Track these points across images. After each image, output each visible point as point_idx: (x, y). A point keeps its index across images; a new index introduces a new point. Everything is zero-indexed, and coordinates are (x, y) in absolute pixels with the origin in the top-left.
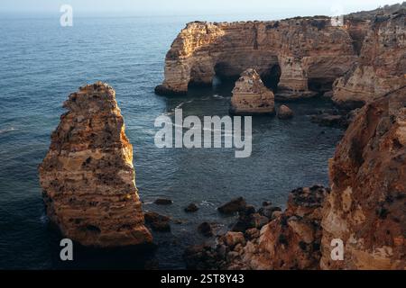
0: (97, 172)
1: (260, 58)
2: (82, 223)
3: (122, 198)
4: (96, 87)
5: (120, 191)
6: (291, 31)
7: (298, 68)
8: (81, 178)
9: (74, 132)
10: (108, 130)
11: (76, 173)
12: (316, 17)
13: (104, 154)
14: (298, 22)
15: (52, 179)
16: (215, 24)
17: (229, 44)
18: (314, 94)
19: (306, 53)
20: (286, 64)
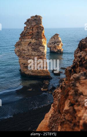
0: (33, 47)
2: (25, 65)
3: (40, 57)
4: (36, 16)
5: (39, 54)
8: (27, 49)
9: (27, 32)
10: (38, 32)
11: (26, 47)
13: (36, 41)
15: (18, 49)
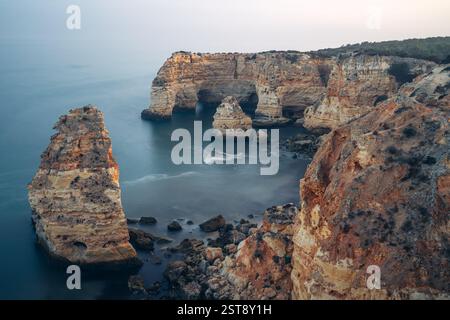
0: (85, 190)
1: (239, 87)
2: (69, 240)
3: (108, 215)
4: (86, 109)
5: (106, 208)
6: (267, 63)
7: (273, 97)
8: (69, 196)
9: (63, 152)
10: (96, 151)
11: (64, 191)
12: (289, 52)
13: (92, 174)
14: (274, 55)
15: (41, 196)
16: (199, 54)
17: (212, 73)
18: (288, 120)
19: (281, 83)
20: (263, 92)
